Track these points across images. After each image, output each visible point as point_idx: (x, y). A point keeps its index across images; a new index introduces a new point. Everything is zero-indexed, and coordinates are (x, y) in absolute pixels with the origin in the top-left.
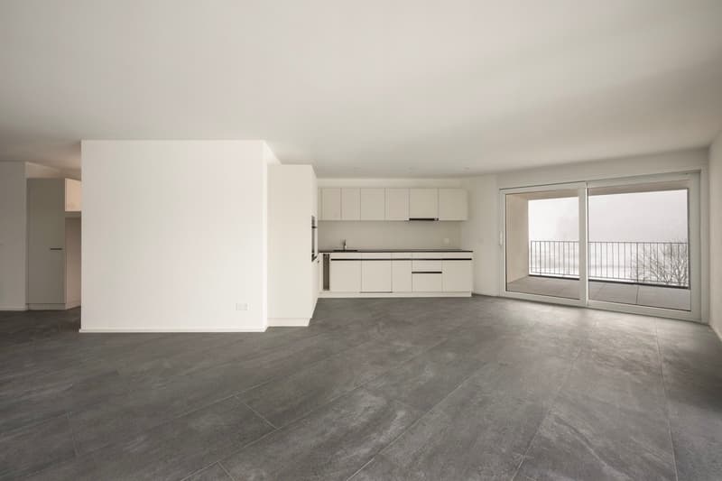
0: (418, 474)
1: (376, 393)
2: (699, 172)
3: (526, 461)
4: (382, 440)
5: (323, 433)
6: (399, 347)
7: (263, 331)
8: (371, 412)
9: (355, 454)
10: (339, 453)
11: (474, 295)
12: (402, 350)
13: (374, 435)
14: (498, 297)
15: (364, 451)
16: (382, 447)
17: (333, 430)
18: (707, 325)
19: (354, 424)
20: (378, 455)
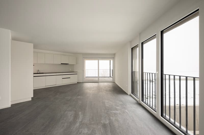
0: (92, 123)
1: (71, 111)
2: (114, 58)
3: (107, 111)
4: (80, 120)
5: (63, 126)
6: (68, 98)
7: (10, 106)
8: (72, 116)
9: (76, 126)
10: (72, 128)
11: (78, 83)
12: (69, 99)
13: (77, 120)
14: (83, 82)
15: (78, 124)
16: (81, 122)
17: (66, 124)
18: (115, 83)
19: (70, 120)
20: (82, 124)
